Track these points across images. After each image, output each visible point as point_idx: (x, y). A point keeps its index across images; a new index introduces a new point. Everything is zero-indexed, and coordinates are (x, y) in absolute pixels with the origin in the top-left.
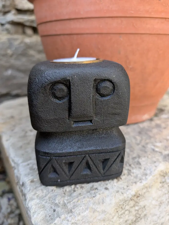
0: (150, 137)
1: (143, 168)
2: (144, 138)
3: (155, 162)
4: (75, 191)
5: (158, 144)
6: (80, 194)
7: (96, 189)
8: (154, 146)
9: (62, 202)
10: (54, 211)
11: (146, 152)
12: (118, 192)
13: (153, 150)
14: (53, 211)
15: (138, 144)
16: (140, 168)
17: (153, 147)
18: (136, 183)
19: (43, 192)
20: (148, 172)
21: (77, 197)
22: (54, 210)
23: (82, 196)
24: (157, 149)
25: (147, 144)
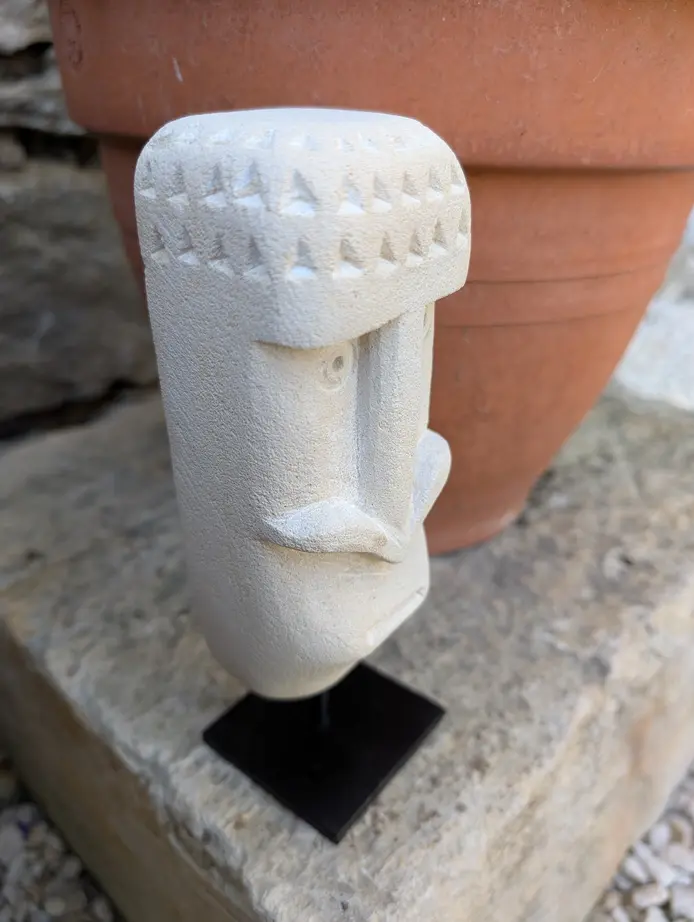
0: (534, 599)
1: (537, 718)
2: (517, 601)
3: (565, 693)
4: (377, 833)
5: (562, 625)
6: (396, 839)
7: (434, 814)
8: (552, 632)
9: (355, 877)
10: (345, 907)
11: (533, 659)
12: (489, 809)
13: (552, 648)
14: (341, 910)
15: (506, 631)
16: (530, 720)
17: (548, 637)
18: (527, 770)
19: (289, 857)
20: (552, 729)
21: (392, 852)
22: (342, 903)
23: (403, 844)
24: (562, 645)
25: (529, 627)
